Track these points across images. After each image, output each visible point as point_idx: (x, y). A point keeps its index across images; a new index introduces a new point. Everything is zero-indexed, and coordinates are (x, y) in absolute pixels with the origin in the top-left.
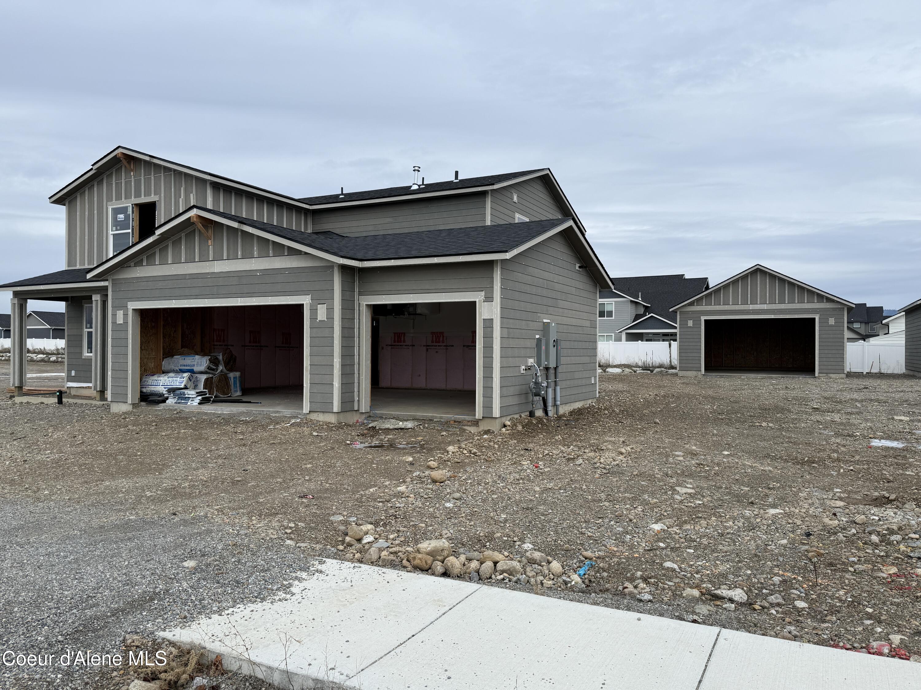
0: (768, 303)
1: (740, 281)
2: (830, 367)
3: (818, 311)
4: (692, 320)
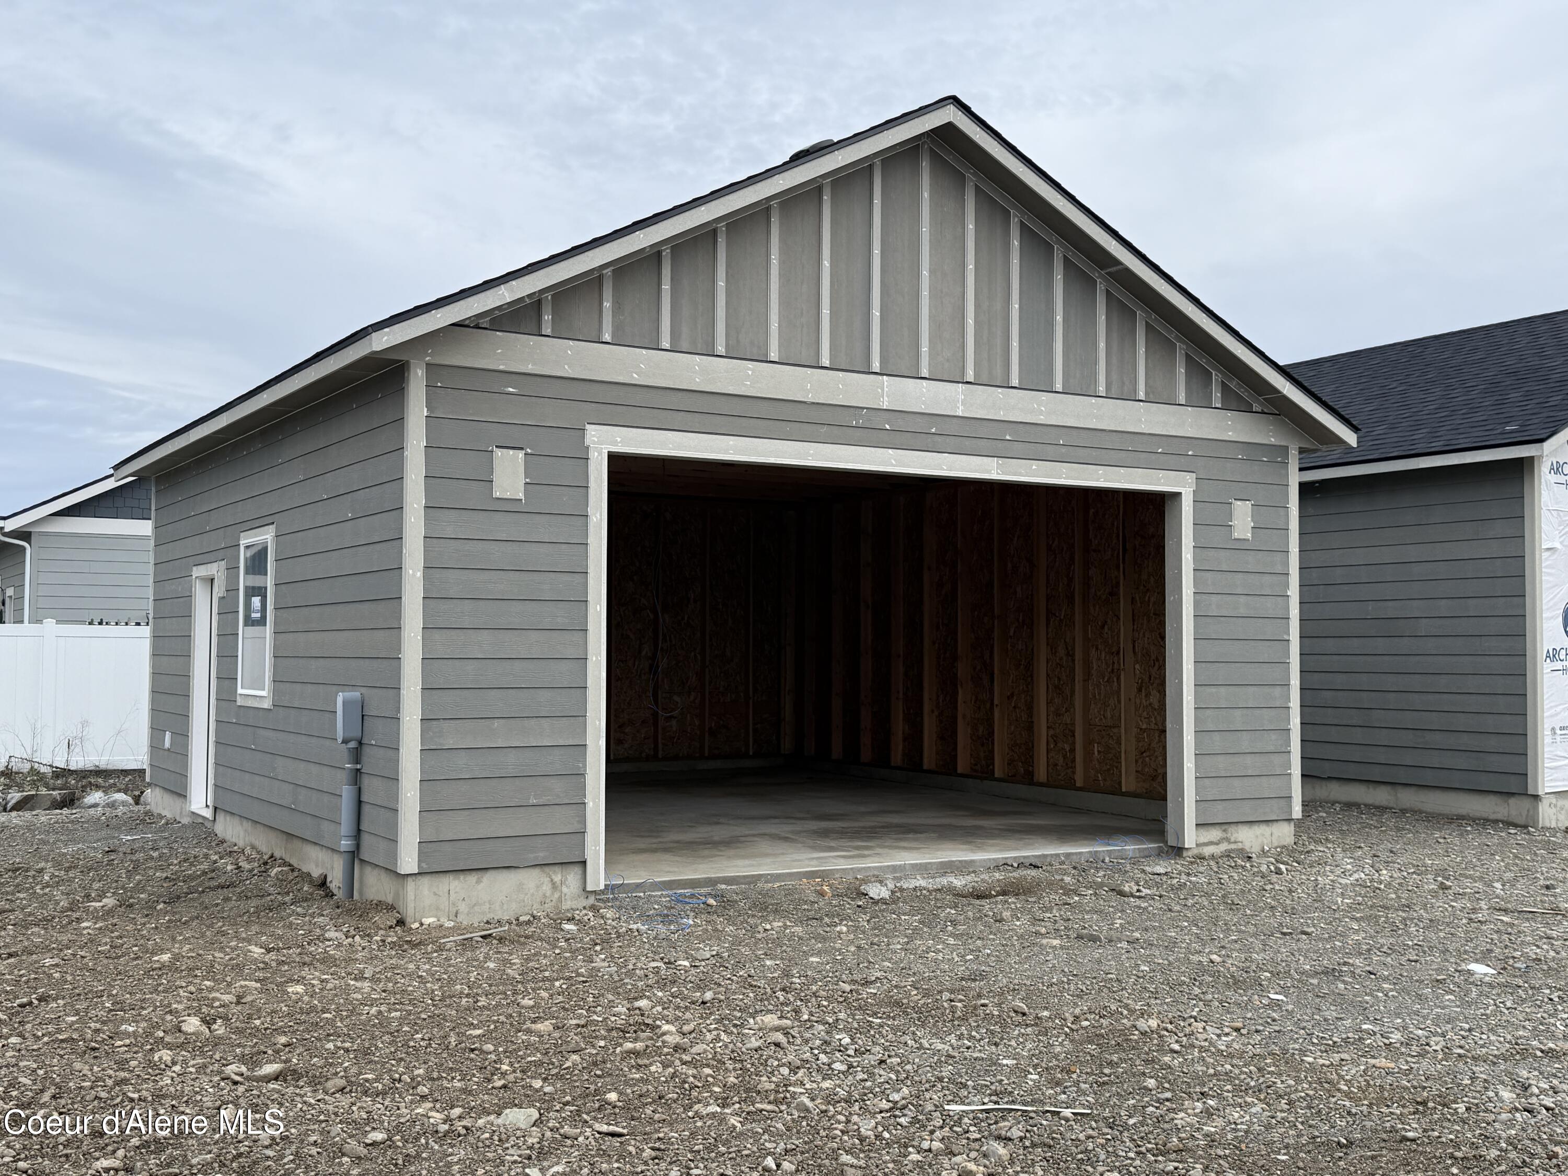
0: (969, 374)
1: (827, 201)
2: (1238, 788)
3: (1190, 453)
4: (522, 449)
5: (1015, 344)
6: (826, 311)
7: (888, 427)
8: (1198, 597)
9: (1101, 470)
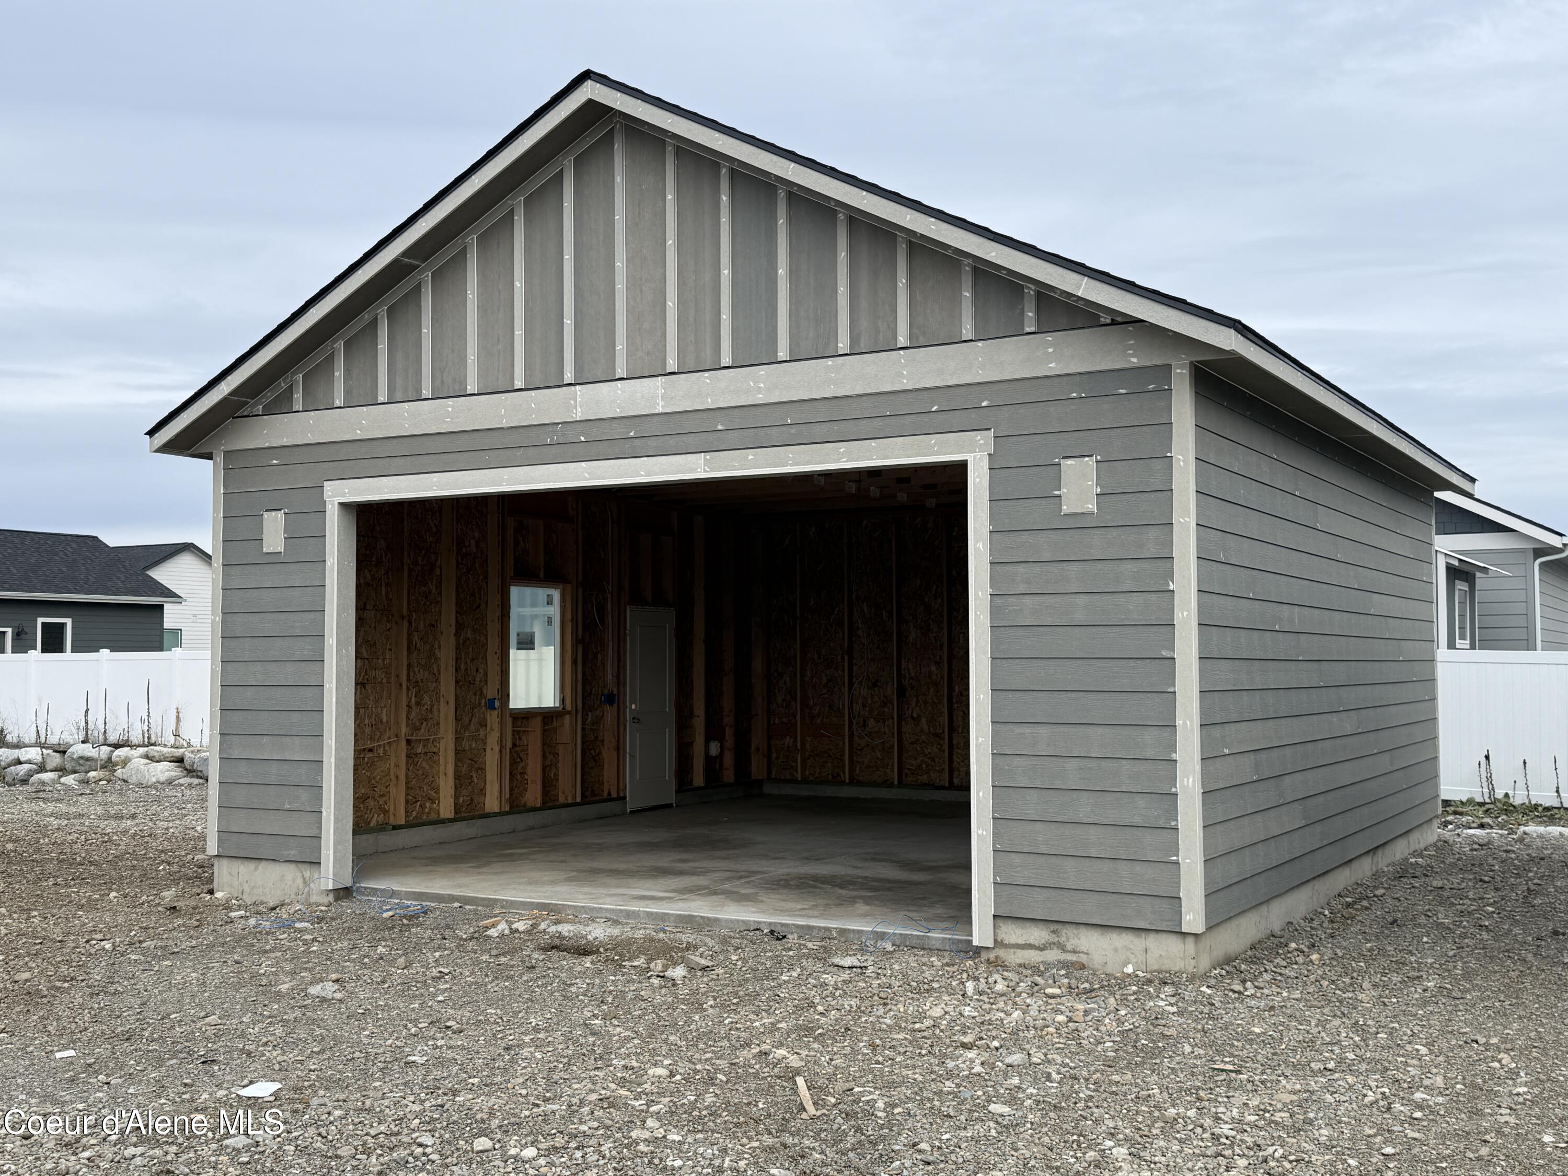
0: (672, 364)
1: (519, 221)
3: (984, 404)
4: (280, 510)
5: (726, 317)
6: (519, 333)
7: (583, 439)
8: (999, 601)
9: (842, 447)
